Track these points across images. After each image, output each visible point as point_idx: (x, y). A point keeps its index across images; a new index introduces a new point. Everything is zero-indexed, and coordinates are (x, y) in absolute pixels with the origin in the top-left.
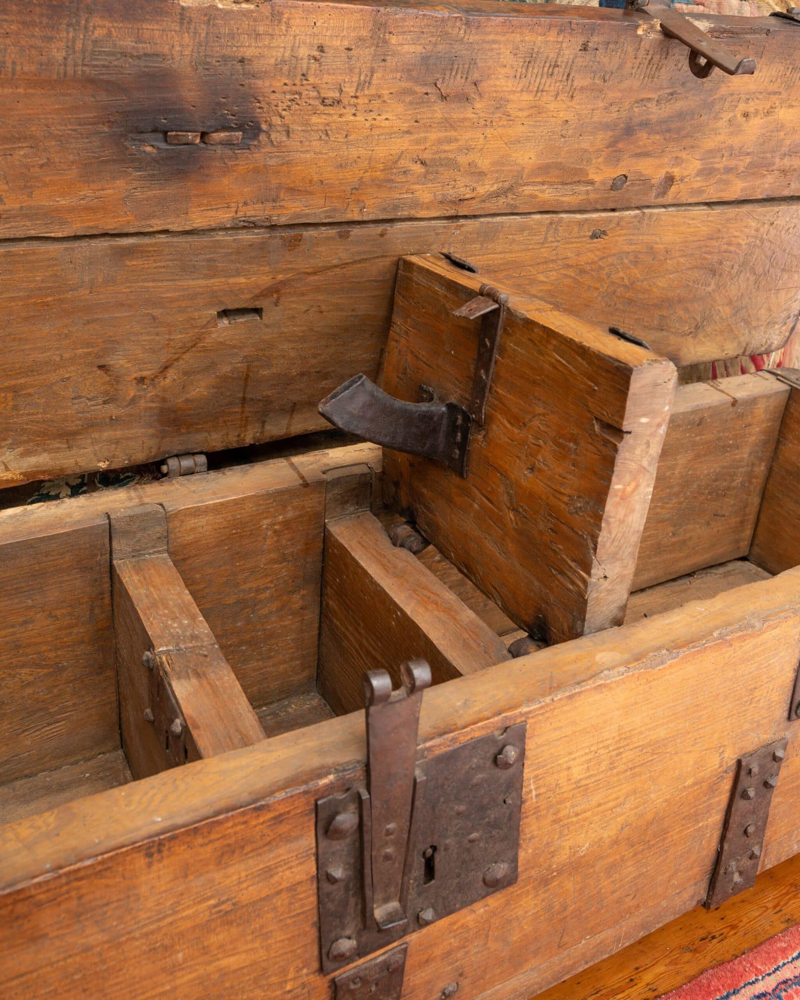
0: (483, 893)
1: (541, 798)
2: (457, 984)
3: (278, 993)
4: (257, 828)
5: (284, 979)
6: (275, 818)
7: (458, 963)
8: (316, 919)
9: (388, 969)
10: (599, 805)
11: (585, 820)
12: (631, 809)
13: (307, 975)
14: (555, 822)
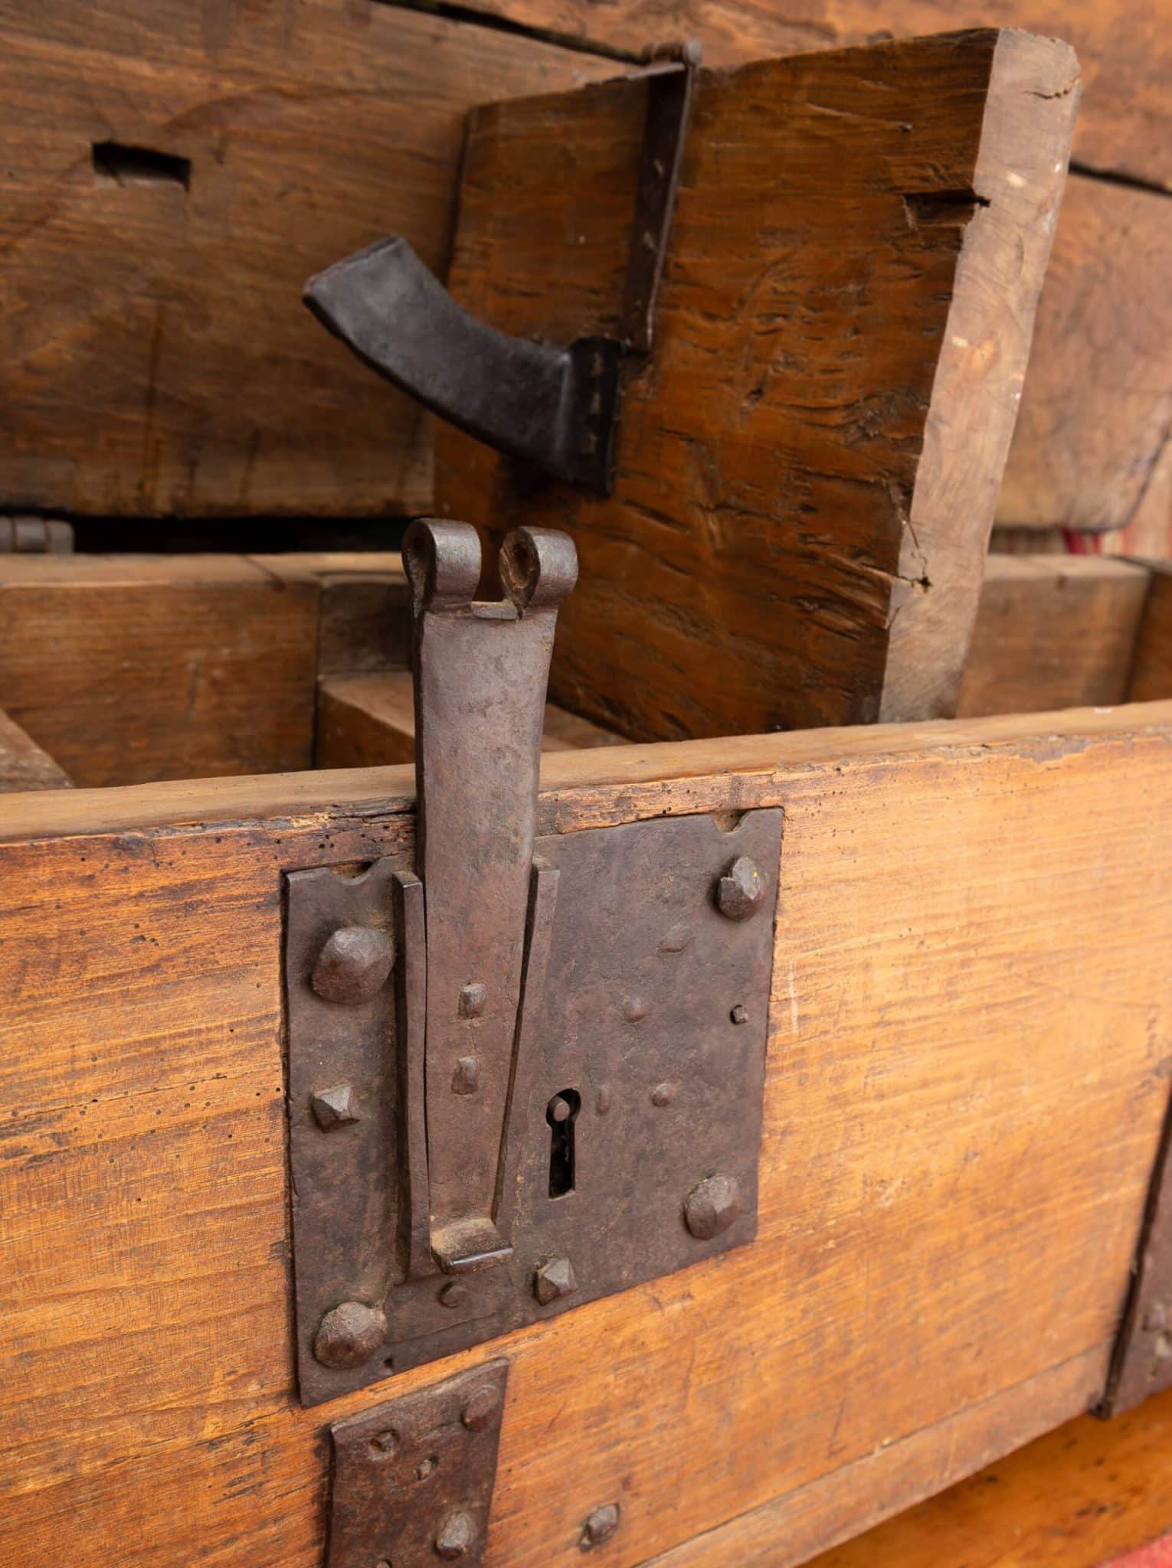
0: (683, 1253)
1: (812, 1026)
2: (617, 1506)
3: (183, 1441)
4: (125, 910)
5: (195, 1401)
6: (172, 892)
7: (620, 1448)
8: (281, 1234)
9: (462, 1419)
10: (925, 1084)
11: (896, 1113)
12: (986, 1114)
13: (260, 1401)
14: (836, 1101)
